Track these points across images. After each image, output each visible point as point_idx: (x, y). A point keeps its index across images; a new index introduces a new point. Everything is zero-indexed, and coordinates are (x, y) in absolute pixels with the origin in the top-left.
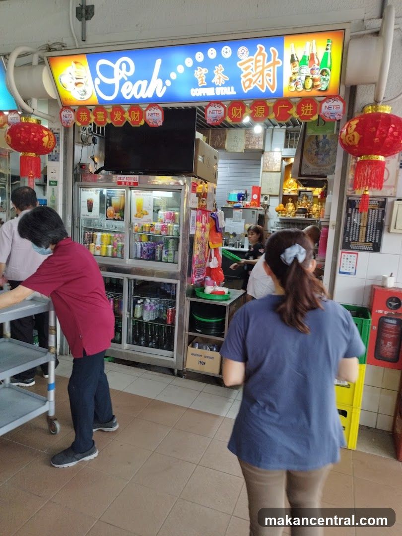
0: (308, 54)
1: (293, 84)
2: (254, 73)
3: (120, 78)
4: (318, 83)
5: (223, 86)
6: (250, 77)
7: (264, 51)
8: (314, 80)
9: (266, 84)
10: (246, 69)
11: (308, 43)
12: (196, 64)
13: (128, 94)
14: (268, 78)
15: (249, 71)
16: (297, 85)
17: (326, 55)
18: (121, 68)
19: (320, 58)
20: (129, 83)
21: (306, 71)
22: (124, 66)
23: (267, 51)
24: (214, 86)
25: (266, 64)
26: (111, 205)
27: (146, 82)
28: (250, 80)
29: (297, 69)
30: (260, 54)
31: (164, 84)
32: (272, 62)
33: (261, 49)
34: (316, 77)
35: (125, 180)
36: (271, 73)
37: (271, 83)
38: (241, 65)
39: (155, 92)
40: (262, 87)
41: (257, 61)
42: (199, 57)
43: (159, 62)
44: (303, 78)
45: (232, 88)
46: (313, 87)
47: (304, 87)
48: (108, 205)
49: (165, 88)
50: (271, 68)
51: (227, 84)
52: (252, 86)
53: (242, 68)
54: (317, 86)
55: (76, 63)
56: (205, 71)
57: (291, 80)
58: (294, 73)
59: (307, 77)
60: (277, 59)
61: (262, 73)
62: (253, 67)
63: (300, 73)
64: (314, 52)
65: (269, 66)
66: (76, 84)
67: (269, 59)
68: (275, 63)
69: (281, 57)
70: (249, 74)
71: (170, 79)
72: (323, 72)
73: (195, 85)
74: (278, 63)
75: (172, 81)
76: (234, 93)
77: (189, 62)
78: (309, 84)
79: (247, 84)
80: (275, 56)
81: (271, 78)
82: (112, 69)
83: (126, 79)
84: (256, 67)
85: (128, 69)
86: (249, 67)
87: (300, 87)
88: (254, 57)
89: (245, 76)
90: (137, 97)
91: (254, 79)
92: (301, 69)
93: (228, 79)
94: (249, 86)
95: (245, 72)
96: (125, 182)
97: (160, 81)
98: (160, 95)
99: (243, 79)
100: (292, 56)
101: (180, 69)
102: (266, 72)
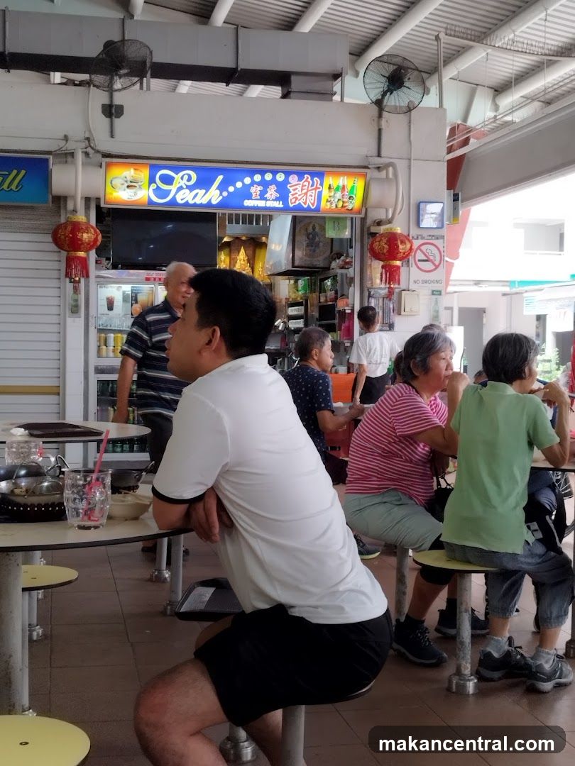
0: (341, 184)
1: (328, 204)
2: (300, 193)
3: (178, 186)
4: (347, 204)
5: (273, 200)
6: (297, 195)
7: (309, 179)
8: (343, 202)
9: (308, 202)
10: (294, 190)
11: (342, 178)
12: (253, 183)
13: (182, 200)
14: (310, 198)
15: (297, 191)
16: (331, 204)
17: (353, 187)
18: (182, 178)
19: (349, 189)
20: (187, 191)
21: (339, 195)
22: (186, 177)
23: (312, 179)
24: (266, 199)
25: (310, 188)
26: (137, 302)
27: (204, 191)
28: (296, 199)
29: (332, 194)
30: (306, 181)
31: (221, 194)
32: (314, 187)
33: (308, 178)
34: (345, 200)
35: (154, 276)
36: (313, 195)
37: (312, 202)
38: (290, 187)
39: (210, 200)
40: (305, 203)
41: (303, 186)
42: (258, 178)
43: (220, 178)
44: (337, 200)
45: (281, 202)
46: (342, 207)
47: (336, 206)
48: (133, 302)
49: (221, 197)
50: (314, 191)
51: (277, 199)
52: (297, 202)
53: (291, 189)
54: (345, 206)
55: (135, 169)
56: (260, 188)
57: (327, 201)
58: (330, 197)
59: (339, 200)
60: (318, 186)
61: (306, 194)
62: (300, 189)
63: (334, 197)
64: (346, 184)
65: (312, 190)
66: (128, 187)
67: (313, 185)
68: (317, 188)
69: (322, 184)
70: (296, 194)
71: (227, 191)
72: (350, 197)
73: (249, 197)
74: (319, 188)
75: (229, 192)
76: (282, 206)
77: (248, 180)
78: (340, 204)
79: (293, 200)
80: (317, 183)
81: (313, 198)
82: (173, 179)
83: (185, 187)
84: (302, 190)
85: (189, 179)
86: (296, 189)
87: (334, 206)
88: (301, 183)
89: (293, 195)
90: (191, 202)
91: (299, 198)
92: (335, 194)
93: (278, 196)
94: (295, 202)
95: (293, 192)
96: (155, 279)
97: (218, 192)
98: (214, 202)
99: (291, 197)
100: (330, 185)
101: (239, 185)
102: (309, 193)
